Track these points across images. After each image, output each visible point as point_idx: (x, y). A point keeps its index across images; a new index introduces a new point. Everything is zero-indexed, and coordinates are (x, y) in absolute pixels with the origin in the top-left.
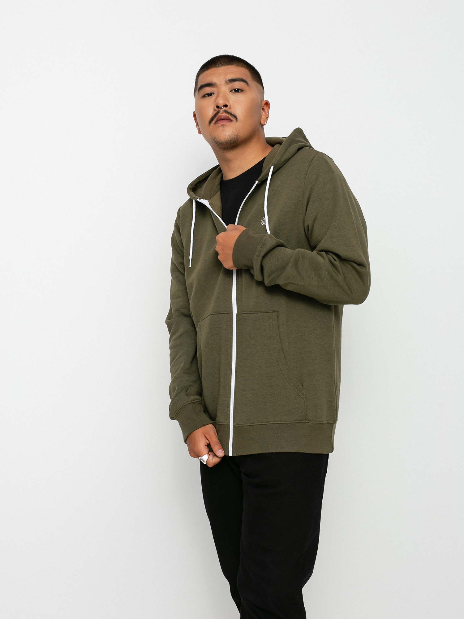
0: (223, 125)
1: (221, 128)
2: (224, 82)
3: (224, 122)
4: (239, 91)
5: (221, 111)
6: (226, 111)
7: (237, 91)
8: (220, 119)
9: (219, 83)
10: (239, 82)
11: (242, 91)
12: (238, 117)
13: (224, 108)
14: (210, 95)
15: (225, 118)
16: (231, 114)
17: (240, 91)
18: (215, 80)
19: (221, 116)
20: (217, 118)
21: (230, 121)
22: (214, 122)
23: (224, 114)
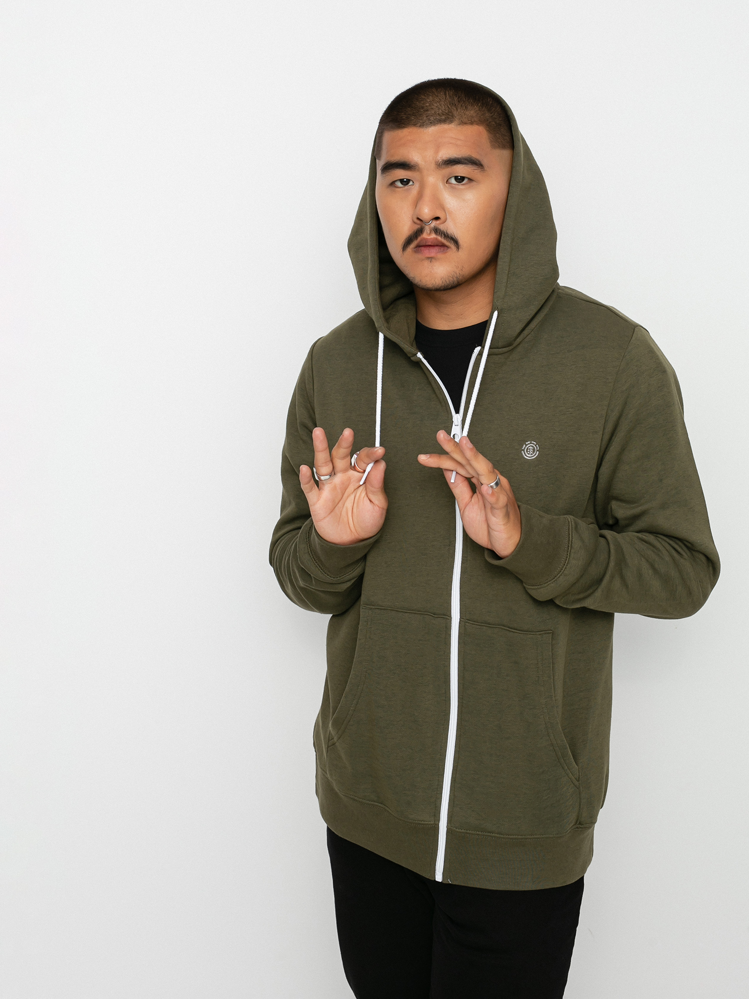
0: (430, 259)
1: (426, 263)
2: (433, 166)
3: (433, 252)
4: (463, 180)
5: (427, 229)
6: (436, 230)
7: (460, 179)
8: (425, 244)
9: (423, 163)
10: (463, 166)
11: (470, 180)
12: (461, 242)
13: (434, 224)
14: (406, 182)
15: (435, 244)
16: (447, 236)
17: (466, 180)
18: (415, 156)
19: (426, 239)
20: (420, 242)
21: (446, 248)
22: (413, 245)
23: (433, 236)
